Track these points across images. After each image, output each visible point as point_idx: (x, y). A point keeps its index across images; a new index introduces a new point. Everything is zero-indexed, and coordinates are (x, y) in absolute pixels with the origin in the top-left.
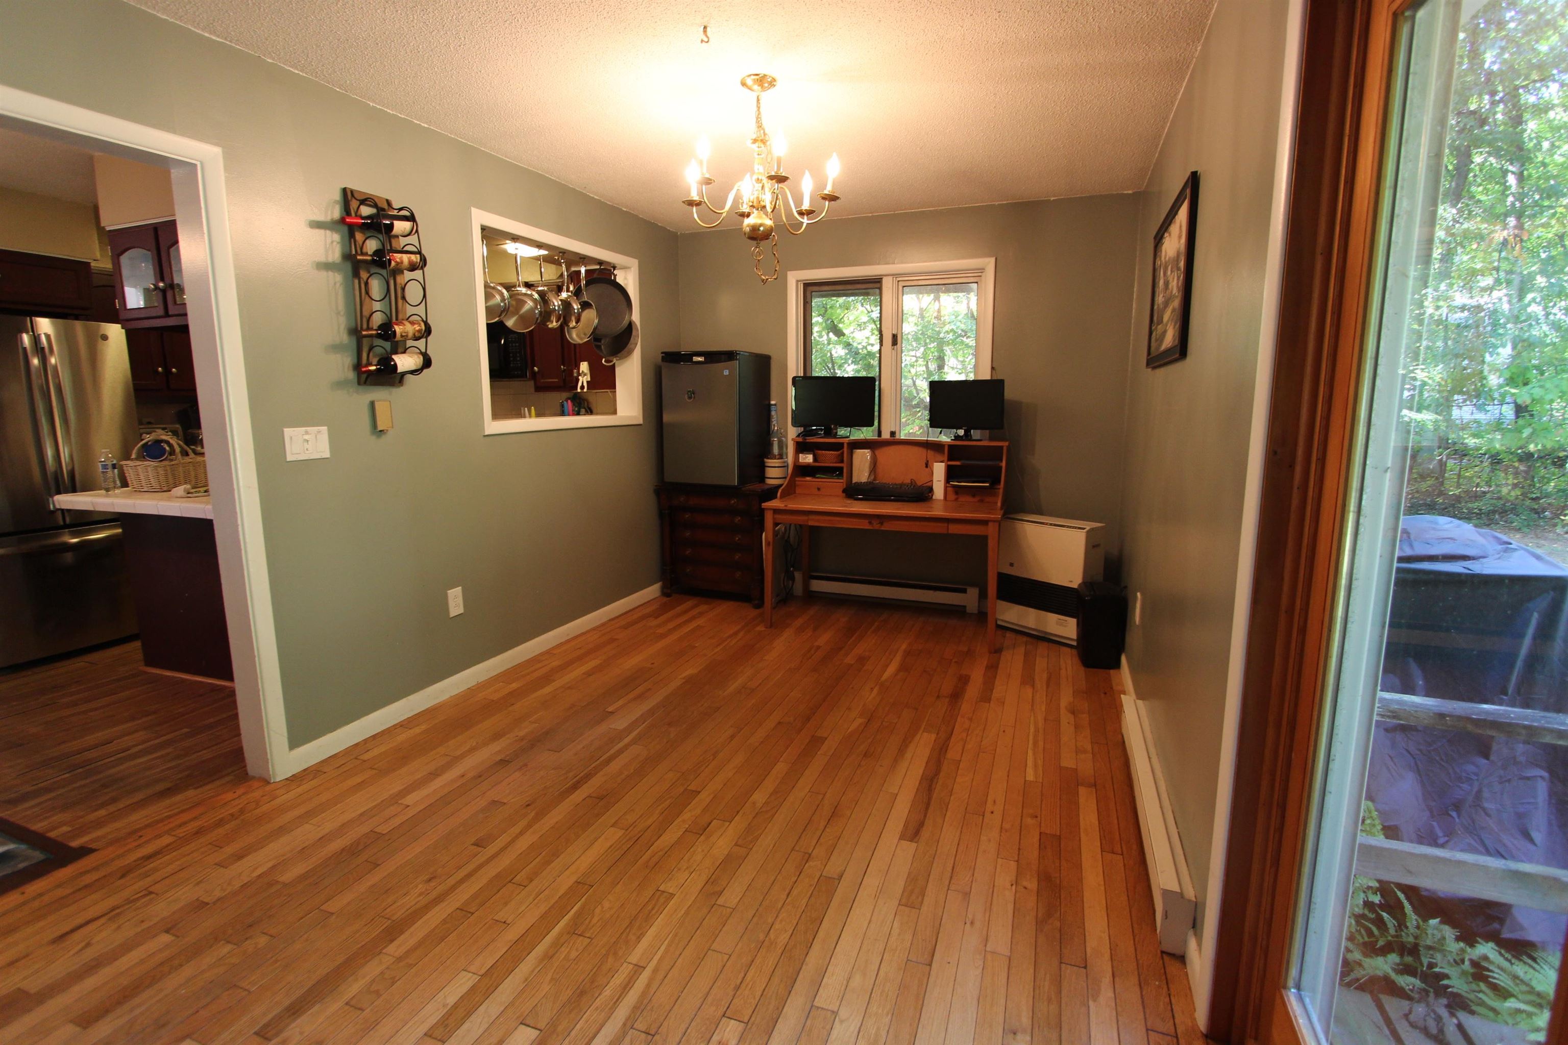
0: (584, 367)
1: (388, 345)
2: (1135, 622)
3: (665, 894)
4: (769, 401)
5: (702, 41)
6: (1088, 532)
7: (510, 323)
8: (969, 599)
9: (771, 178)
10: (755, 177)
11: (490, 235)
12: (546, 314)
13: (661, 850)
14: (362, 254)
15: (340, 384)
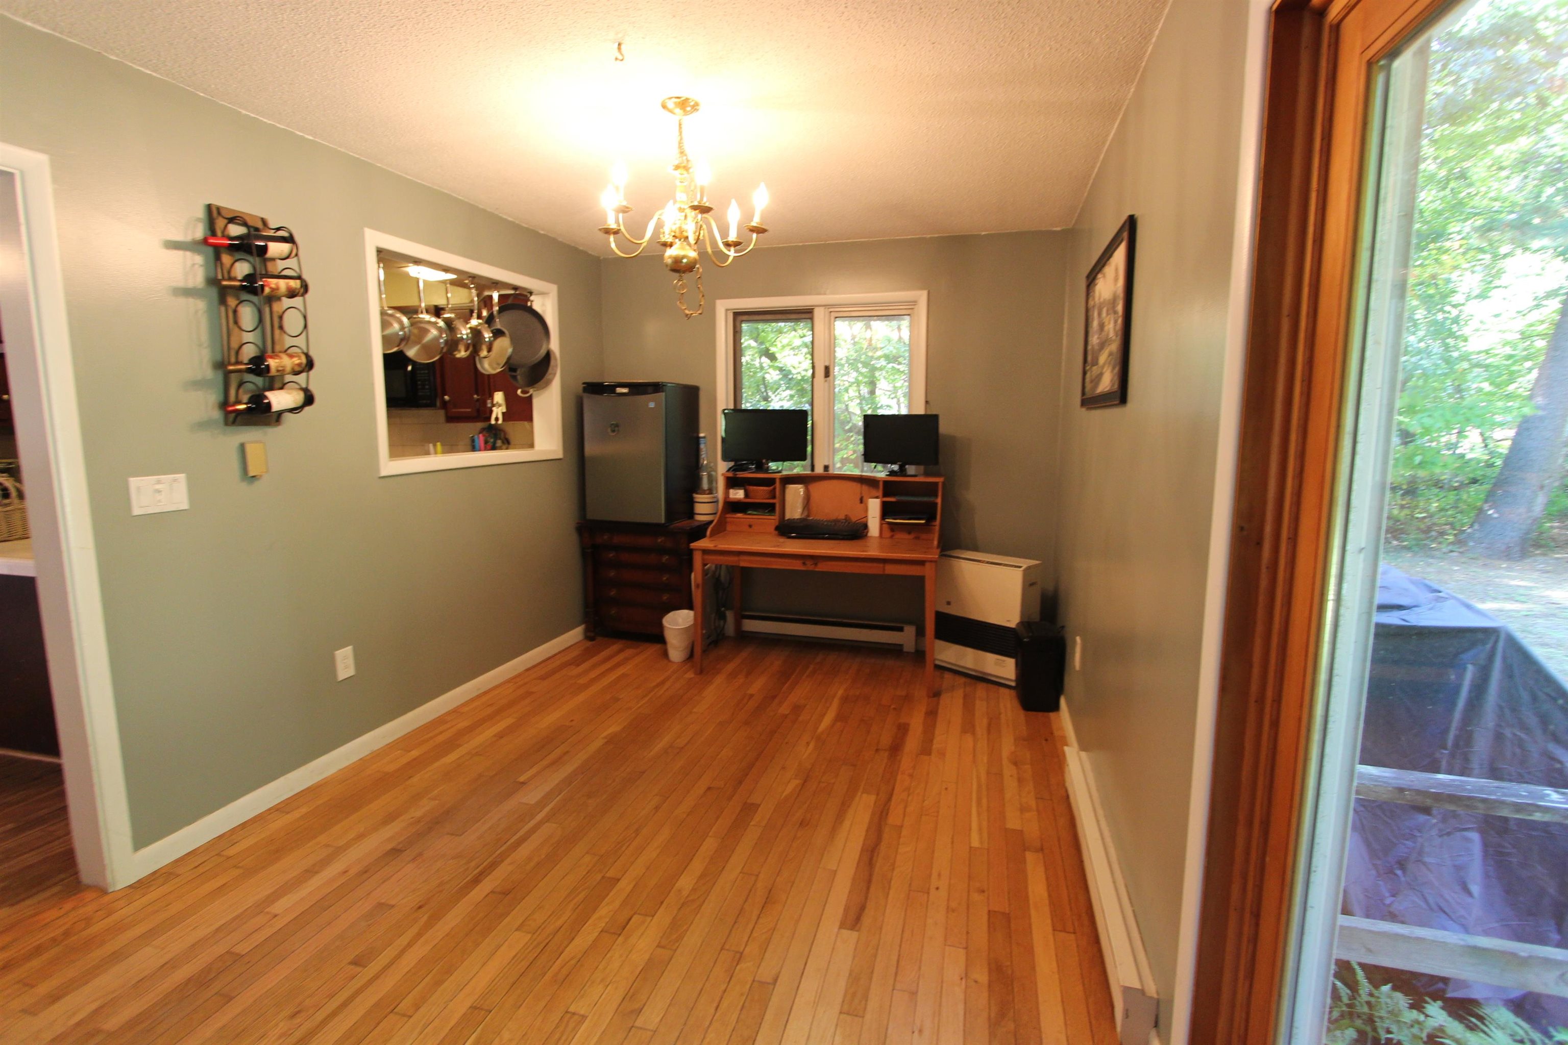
0: (499, 397)
1: (259, 381)
2: (1074, 667)
3: (576, 1017)
4: (698, 433)
5: (616, 59)
6: (1024, 570)
7: (411, 353)
8: (906, 638)
9: (694, 208)
10: (678, 205)
11: (385, 257)
12: (453, 344)
13: (572, 959)
14: (231, 279)
15: (203, 425)
